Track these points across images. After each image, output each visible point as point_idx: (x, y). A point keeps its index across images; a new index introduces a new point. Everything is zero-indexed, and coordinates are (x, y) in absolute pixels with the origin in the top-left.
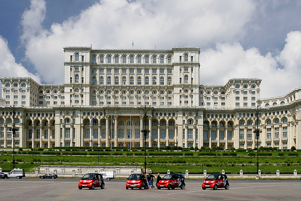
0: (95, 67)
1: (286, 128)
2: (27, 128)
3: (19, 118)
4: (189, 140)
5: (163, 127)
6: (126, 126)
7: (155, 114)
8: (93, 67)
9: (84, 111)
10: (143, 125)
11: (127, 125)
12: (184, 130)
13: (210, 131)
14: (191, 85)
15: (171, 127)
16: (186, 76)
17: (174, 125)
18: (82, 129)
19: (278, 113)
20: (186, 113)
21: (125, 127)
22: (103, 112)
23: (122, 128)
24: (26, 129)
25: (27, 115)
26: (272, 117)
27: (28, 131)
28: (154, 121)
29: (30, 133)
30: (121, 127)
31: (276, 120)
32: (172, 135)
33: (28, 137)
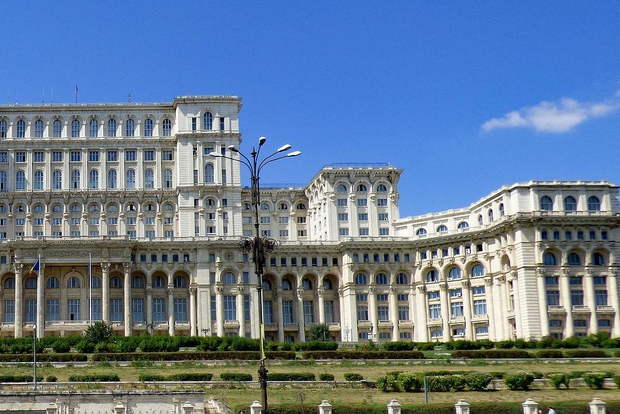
1: (481, 289)
4: (229, 324)
5: (160, 292)
6: (64, 291)
7: (138, 258)
10: (110, 286)
11: (68, 287)
12: (213, 298)
13: (280, 300)
14: (222, 188)
15: (181, 291)
16: (209, 167)
17: (186, 285)
19: (457, 251)
20: (217, 253)
21: (64, 293)
22: (7, 254)
23: (56, 295)
26: (439, 261)
28: (138, 277)
30: (54, 292)
31: (452, 270)
32: (182, 312)
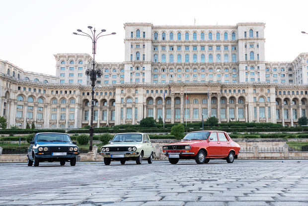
0: (157, 44)
2: (83, 109)
3: (74, 97)
4: (261, 119)
5: (232, 105)
7: (223, 91)
8: (155, 44)
9: (147, 89)
10: (211, 103)
11: (194, 104)
12: (255, 108)
13: (283, 109)
14: (257, 62)
15: (241, 105)
16: (252, 53)
17: (244, 102)
18: (145, 108)
20: (257, 89)
21: (192, 106)
22: (167, 89)
23: (188, 107)
24: (81, 110)
25: (83, 94)
27: (84, 112)
28: (223, 99)
29: (86, 114)
32: (241, 114)
33: (84, 118)
